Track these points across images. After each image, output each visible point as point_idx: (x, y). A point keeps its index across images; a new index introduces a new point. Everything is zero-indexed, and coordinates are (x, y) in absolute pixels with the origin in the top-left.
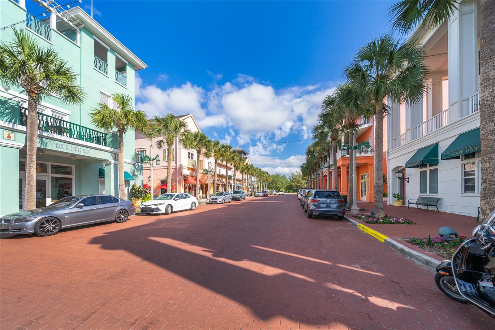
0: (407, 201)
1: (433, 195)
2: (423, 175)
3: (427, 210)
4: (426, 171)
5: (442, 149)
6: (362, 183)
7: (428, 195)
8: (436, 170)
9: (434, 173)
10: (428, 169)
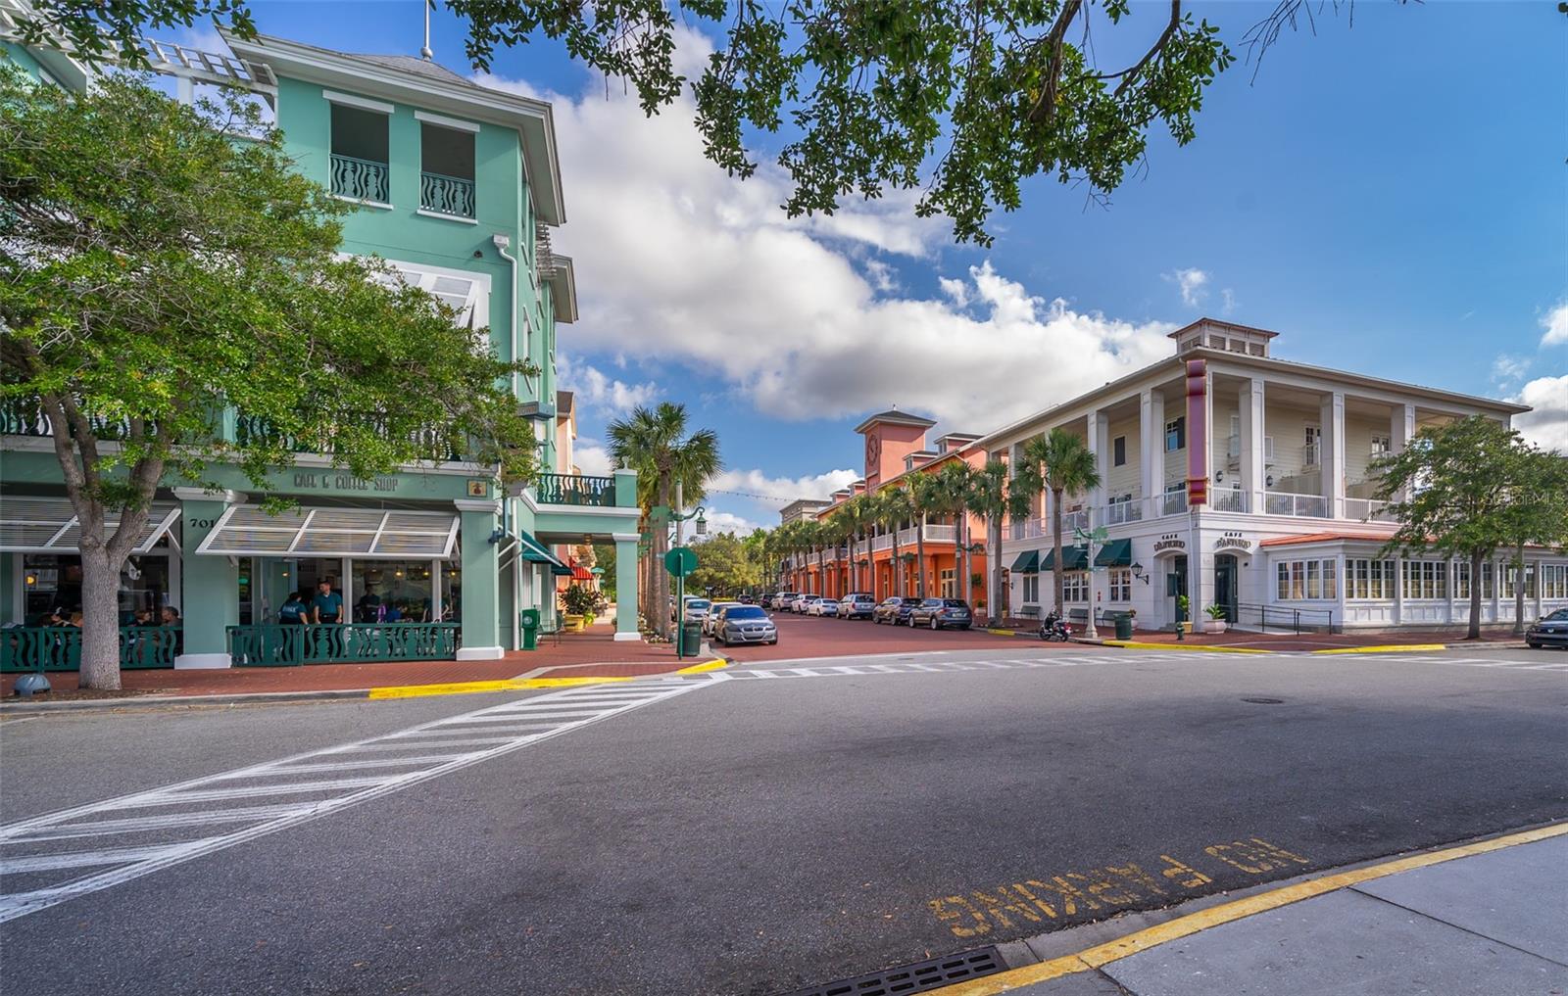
0: (1011, 611)
1: (1034, 604)
2: (1026, 580)
3: (1031, 620)
4: (1028, 578)
5: (1043, 557)
6: (944, 585)
7: (1031, 604)
8: (1037, 578)
9: (1035, 580)
10: (1031, 576)
